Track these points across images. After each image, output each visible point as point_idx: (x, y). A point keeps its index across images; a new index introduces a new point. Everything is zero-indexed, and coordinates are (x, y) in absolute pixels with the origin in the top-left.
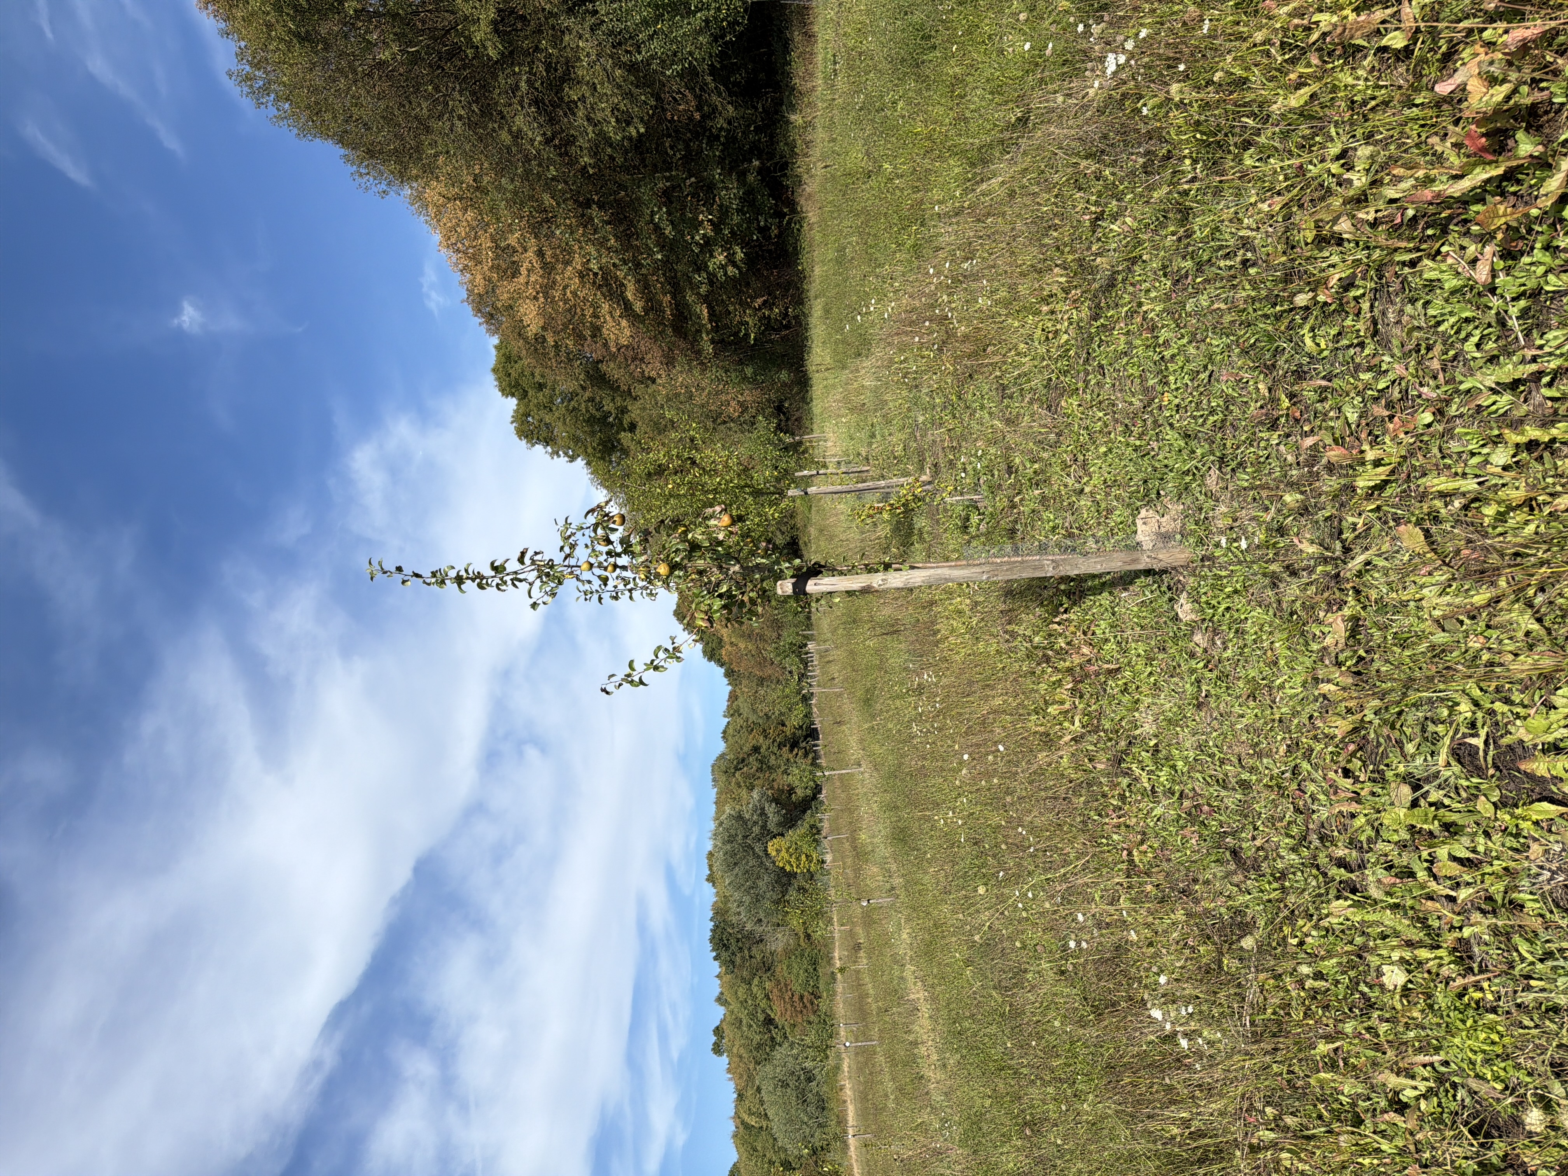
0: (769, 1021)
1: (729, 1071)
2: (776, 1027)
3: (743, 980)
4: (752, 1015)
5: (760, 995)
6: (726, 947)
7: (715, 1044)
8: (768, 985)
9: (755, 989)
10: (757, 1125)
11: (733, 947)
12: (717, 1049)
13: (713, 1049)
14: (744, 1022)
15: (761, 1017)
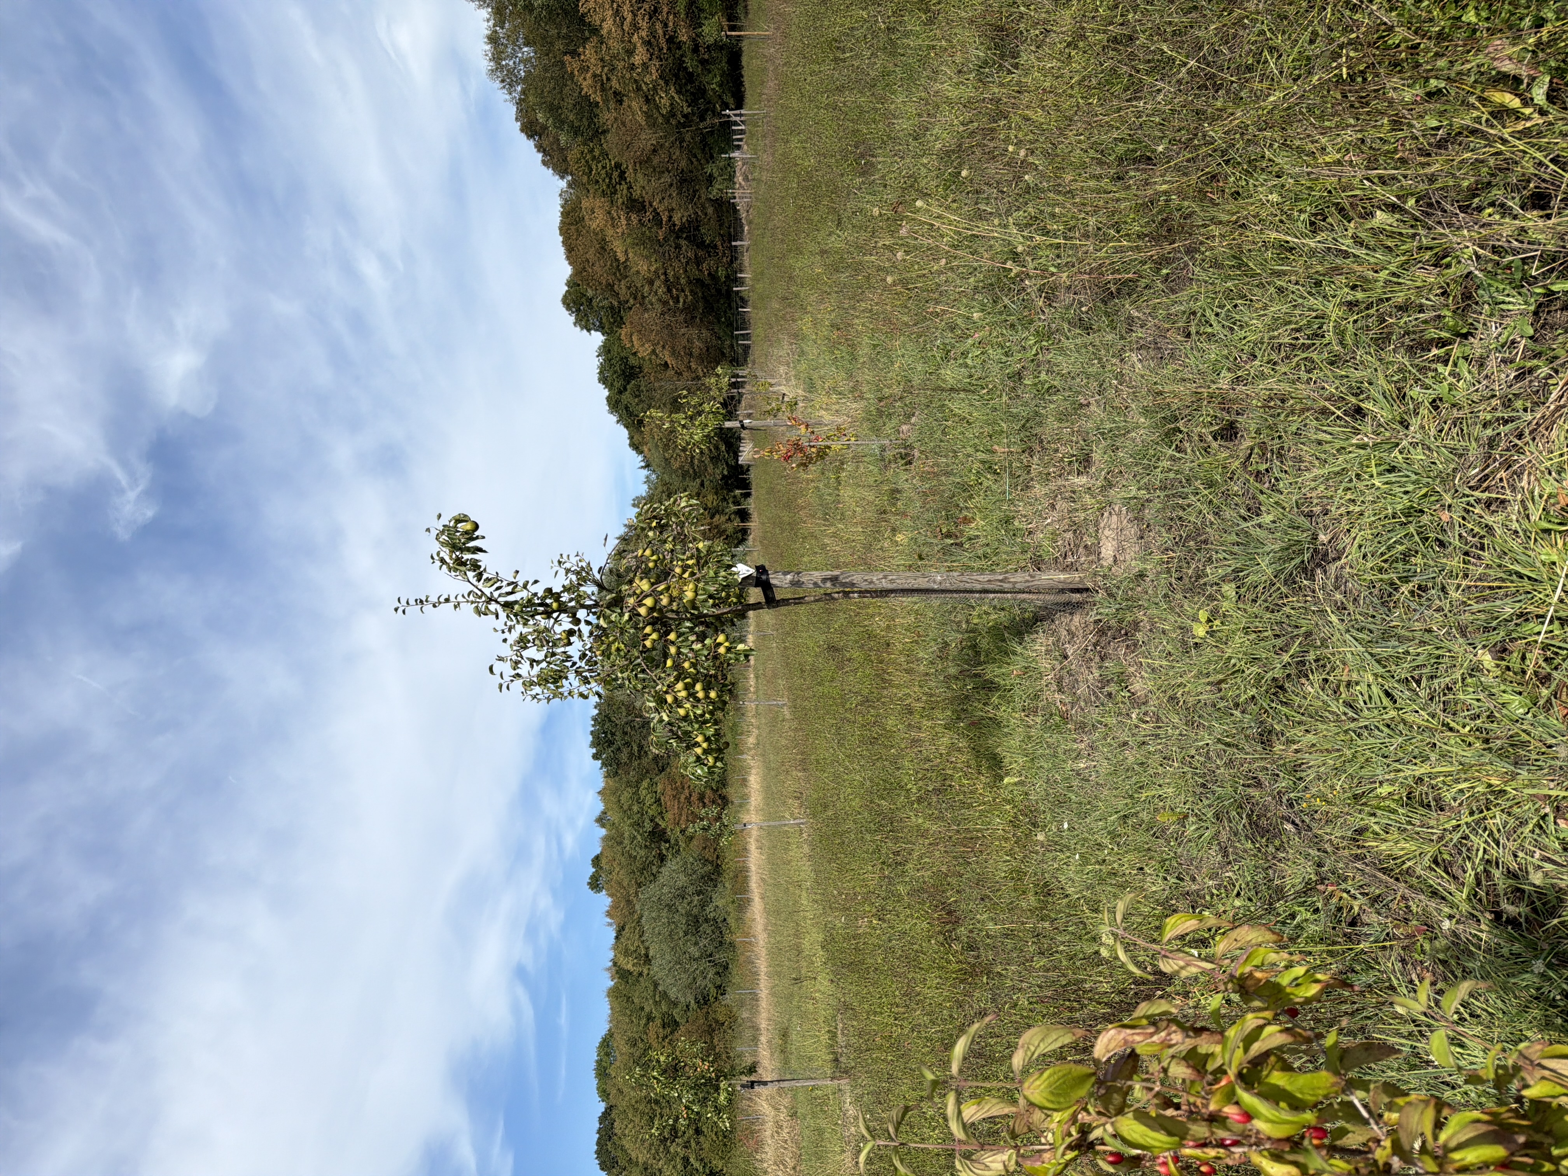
0: (658, 835)
1: (609, 914)
2: (667, 841)
3: (629, 784)
4: (638, 825)
5: (649, 800)
6: (611, 743)
7: (592, 877)
8: (659, 788)
9: (643, 792)
10: (636, 970)
11: (619, 743)
12: (595, 884)
13: (589, 884)
14: (626, 835)
15: (648, 826)
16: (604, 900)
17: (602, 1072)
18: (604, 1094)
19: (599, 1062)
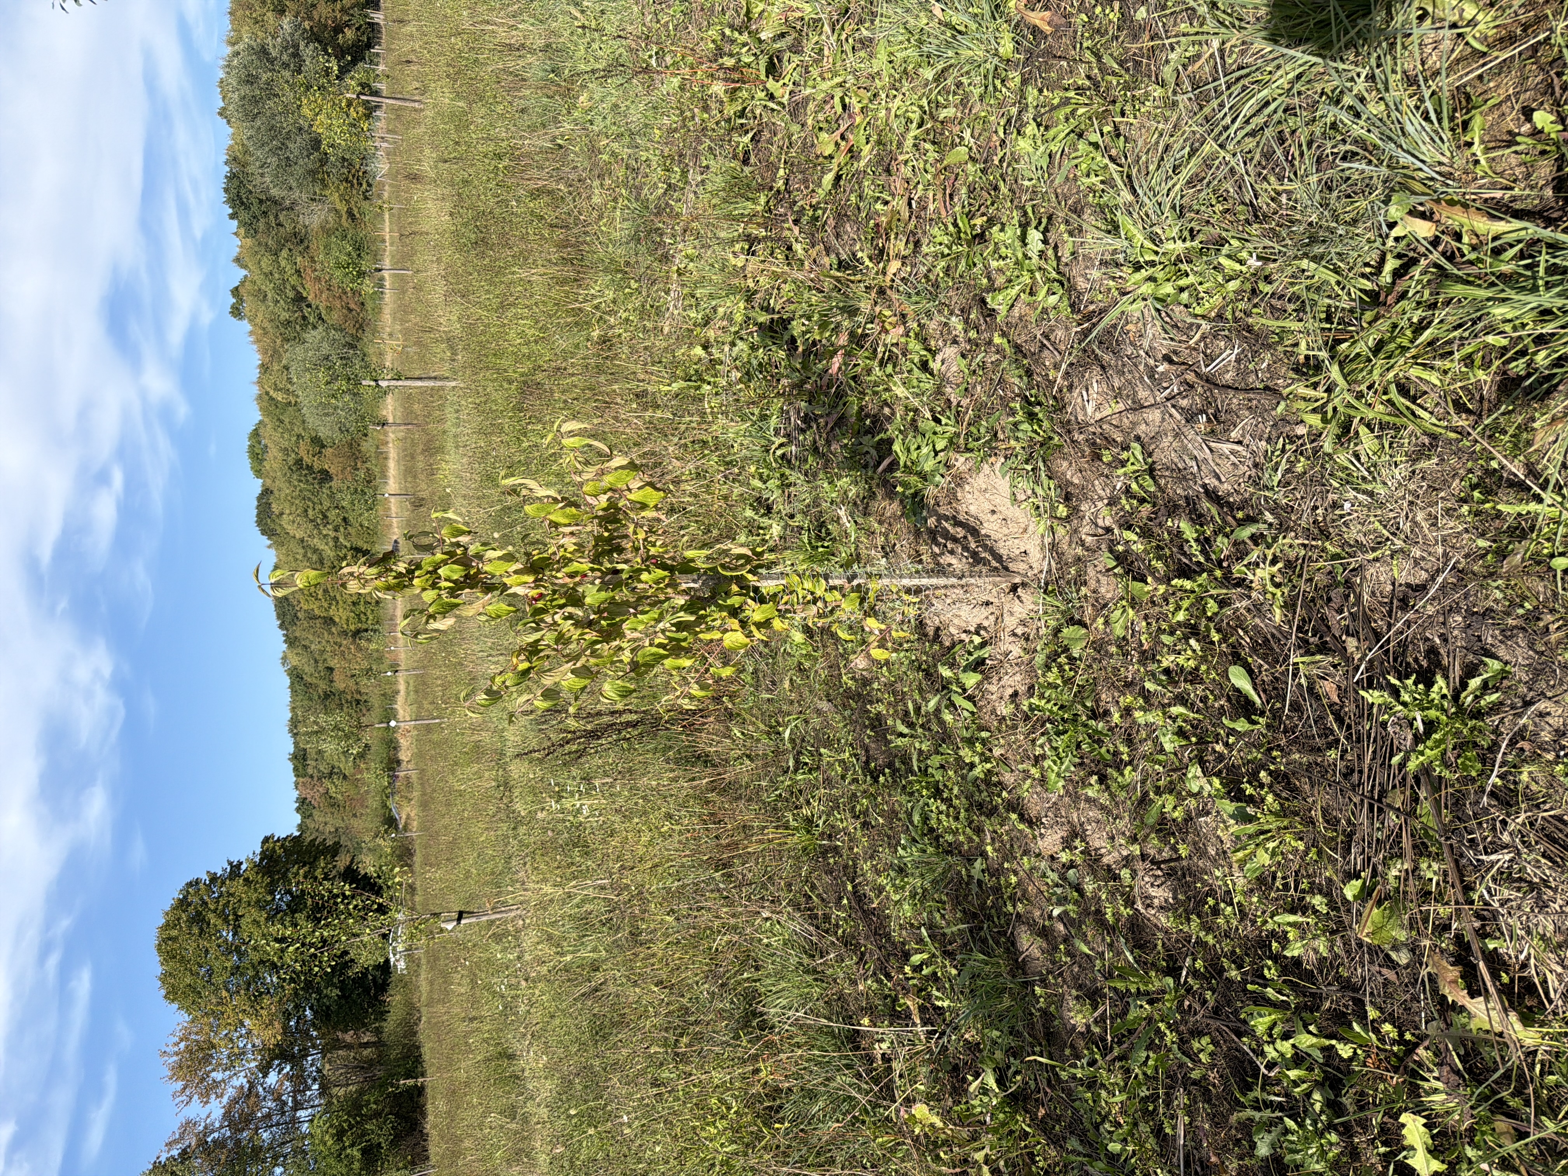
0: (299, 299)
2: (309, 306)
3: (268, 248)
4: (280, 290)
5: (289, 269)
6: (246, 206)
7: (233, 305)
8: (299, 261)
9: (283, 263)
10: (284, 401)
11: (255, 209)
12: (236, 312)
13: (231, 310)
14: (269, 296)
16: (245, 326)
17: (257, 456)
18: (258, 473)
19: (252, 447)
